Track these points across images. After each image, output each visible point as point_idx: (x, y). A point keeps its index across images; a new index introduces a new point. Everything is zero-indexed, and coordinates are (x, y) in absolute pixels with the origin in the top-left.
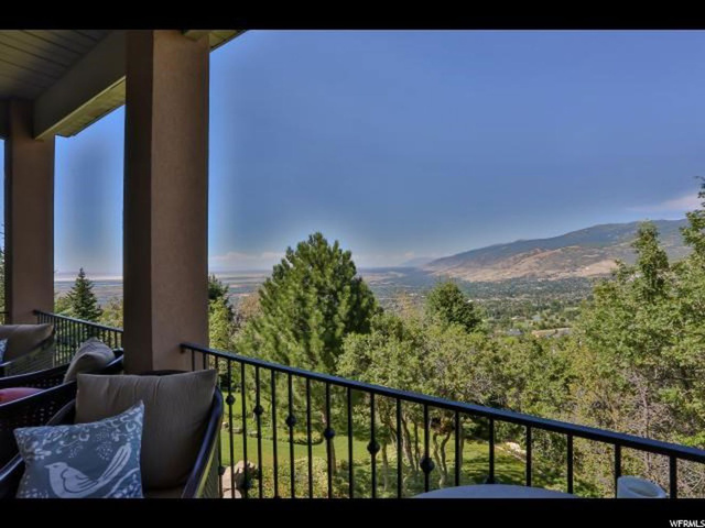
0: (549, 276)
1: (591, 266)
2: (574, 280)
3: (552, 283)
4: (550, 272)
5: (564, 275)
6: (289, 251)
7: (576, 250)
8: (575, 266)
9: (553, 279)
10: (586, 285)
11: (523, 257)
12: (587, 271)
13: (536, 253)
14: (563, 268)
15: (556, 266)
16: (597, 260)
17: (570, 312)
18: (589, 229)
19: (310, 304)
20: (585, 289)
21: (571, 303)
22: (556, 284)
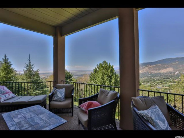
0: (152, 72)
1: (164, 70)
2: (159, 74)
3: (153, 74)
4: (152, 71)
5: (156, 72)
6: (97, 65)
7: (160, 65)
8: (159, 70)
9: (153, 73)
10: (163, 75)
11: (145, 67)
12: (163, 71)
13: (148, 66)
14: (156, 70)
15: (154, 70)
16: (166, 68)
17: (158, 82)
18: (163, 59)
19: (105, 79)
20: (162, 76)
21: (158, 80)
22: (154, 74)
